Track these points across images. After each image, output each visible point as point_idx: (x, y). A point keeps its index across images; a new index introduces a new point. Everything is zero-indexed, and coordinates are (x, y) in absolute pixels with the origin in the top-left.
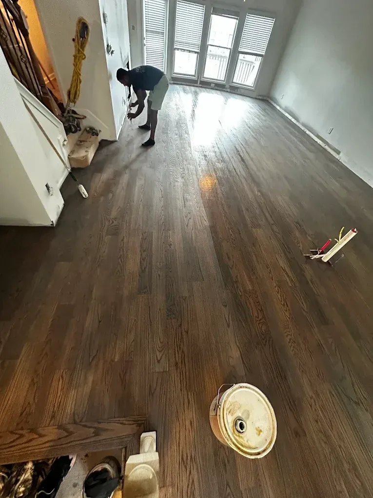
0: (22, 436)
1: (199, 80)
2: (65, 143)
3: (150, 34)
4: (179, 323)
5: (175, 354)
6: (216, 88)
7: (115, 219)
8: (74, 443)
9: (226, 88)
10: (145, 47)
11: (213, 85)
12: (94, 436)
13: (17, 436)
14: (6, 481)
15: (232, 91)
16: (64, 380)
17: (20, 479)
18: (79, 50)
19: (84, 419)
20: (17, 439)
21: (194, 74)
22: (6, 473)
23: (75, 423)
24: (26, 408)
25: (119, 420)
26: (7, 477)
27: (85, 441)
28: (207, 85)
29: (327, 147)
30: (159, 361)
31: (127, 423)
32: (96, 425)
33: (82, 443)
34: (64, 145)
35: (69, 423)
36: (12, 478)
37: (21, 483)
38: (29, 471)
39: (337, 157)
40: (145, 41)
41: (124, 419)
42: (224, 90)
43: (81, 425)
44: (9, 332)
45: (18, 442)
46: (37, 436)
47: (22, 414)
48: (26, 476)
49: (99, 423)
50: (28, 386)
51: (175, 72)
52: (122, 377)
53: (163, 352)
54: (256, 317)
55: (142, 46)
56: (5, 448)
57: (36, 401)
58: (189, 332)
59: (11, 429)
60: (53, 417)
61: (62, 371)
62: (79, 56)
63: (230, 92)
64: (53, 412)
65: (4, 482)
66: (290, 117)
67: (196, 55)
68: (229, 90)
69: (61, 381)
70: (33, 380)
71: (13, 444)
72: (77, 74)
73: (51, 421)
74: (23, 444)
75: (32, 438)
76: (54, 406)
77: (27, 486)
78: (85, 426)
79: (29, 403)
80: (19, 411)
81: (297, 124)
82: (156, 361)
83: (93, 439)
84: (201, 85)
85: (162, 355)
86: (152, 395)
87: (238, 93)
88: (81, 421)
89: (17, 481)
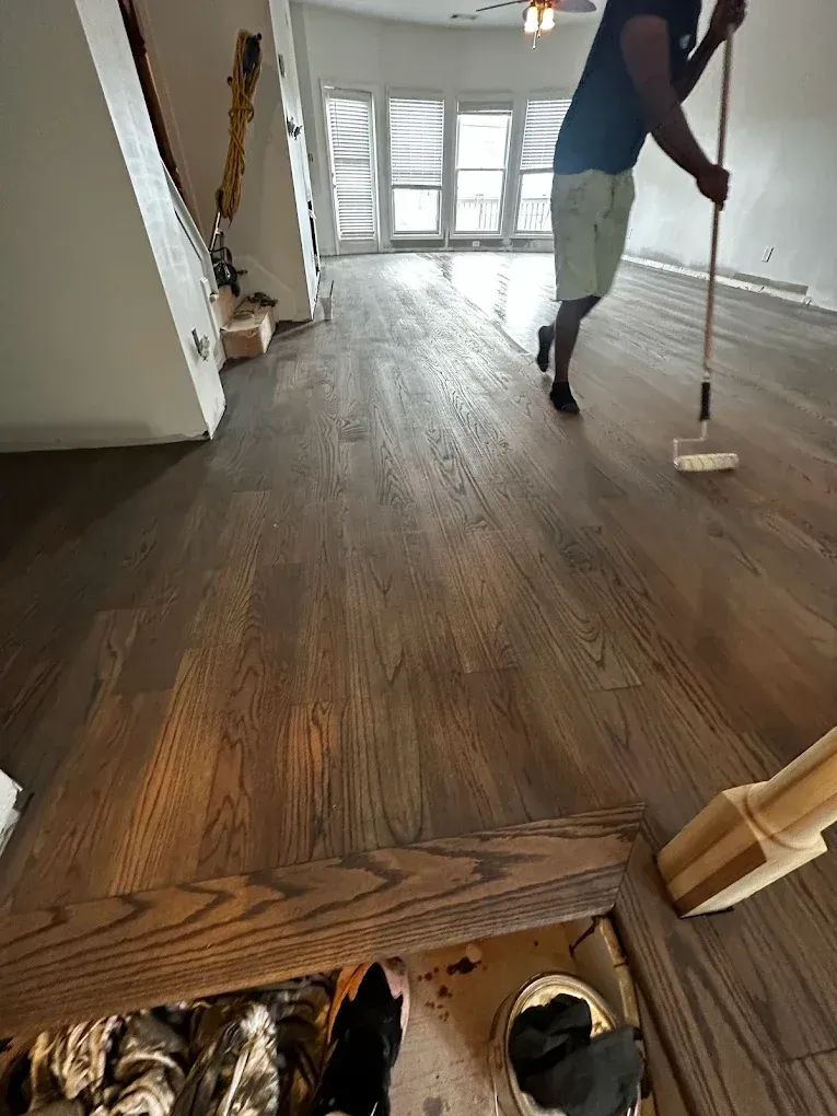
0: (222, 897)
1: (447, 239)
2: (216, 296)
3: (343, 167)
4: (611, 578)
5: (640, 644)
6: (485, 248)
7: (353, 416)
8: (418, 909)
9: (505, 246)
10: (335, 190)
11: (476, 244)
12: (482, 882)
13: (209, 898)
14: (180, 1086)
15: (517, 249)
16: (324, 728)
17: (232, 1076)
18: (241, 97)
19: (428, 833)
20: (209, 907)
21: (434, 228)
22: (174, 1056)
23: (398, 843)
24: (219, 813)
25: (549, 827)
26: (179, 1071)
27: (454, 900)
28: (463, 244)
29: (767, 290)
30: (601, 664)
31: (581, 831)
32: (474, 845)
33: (448, 908)
34: (212, 300)
35: (379, 848)
36: (201, 1071)
37: (240, 1091)
38: (262, 1041)
39: (801, 299)
40: (334, 179)
41: (563, 821)
42: (501, 249)
43: (421, 849)
44: (134, 630)
45: (214, 916)
46: (277, 895)
47: (209, 829)
48: (252, 1062)
49: (484, 839)
50: (212, 754)
51: (397, 229)
52: (505, 709)
53: (600, 640)
54: (822, 551)
55: (329, 189)
56: (172, 942)
57: (249, 790)
58: (651, 592)
59: (180, 878)
60: (318, 832)
61: (311, 707)
62: (241, 111)
63: (514, 251)
64: (314, 818)
65: (173, 1088)
66: (658, 265)
67: (436, 192)
68: (510, 248)
69: (314, 730)
70: (226, 736)
71: (198, 925)
72: (236, 150)
73: (313, 845)
74: (230, 922)
75: (258, 901)
76: (313, 801)
77: (264, 1102)
78: (435, 851)
79: (228, 798)
80: (200, 820)
81: (680, 271)
82: (593, 665)
83: (480, 893)
84: (451, 249)
85: (603, 648)
86: (627, 747)
87: (530, 249)
88: (417, 839)
89: (223, 1085)
